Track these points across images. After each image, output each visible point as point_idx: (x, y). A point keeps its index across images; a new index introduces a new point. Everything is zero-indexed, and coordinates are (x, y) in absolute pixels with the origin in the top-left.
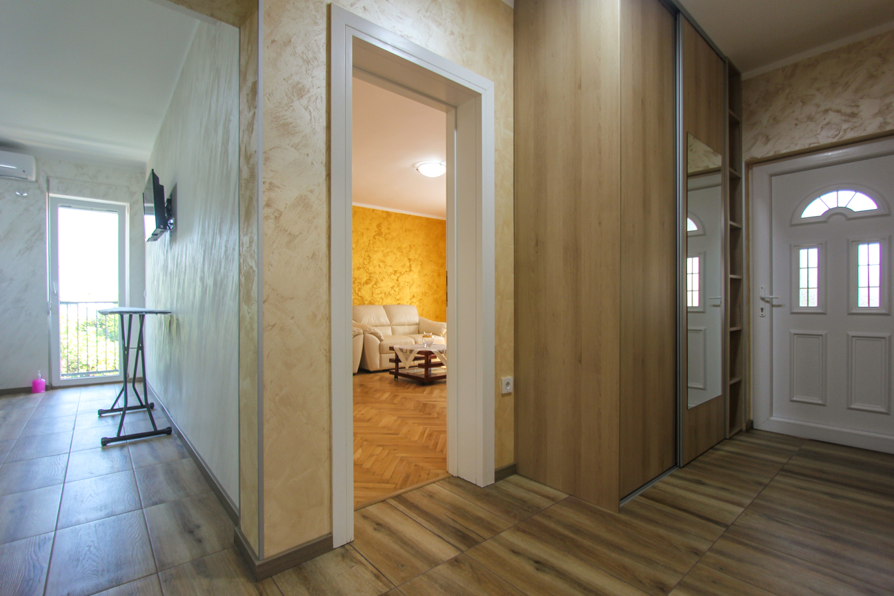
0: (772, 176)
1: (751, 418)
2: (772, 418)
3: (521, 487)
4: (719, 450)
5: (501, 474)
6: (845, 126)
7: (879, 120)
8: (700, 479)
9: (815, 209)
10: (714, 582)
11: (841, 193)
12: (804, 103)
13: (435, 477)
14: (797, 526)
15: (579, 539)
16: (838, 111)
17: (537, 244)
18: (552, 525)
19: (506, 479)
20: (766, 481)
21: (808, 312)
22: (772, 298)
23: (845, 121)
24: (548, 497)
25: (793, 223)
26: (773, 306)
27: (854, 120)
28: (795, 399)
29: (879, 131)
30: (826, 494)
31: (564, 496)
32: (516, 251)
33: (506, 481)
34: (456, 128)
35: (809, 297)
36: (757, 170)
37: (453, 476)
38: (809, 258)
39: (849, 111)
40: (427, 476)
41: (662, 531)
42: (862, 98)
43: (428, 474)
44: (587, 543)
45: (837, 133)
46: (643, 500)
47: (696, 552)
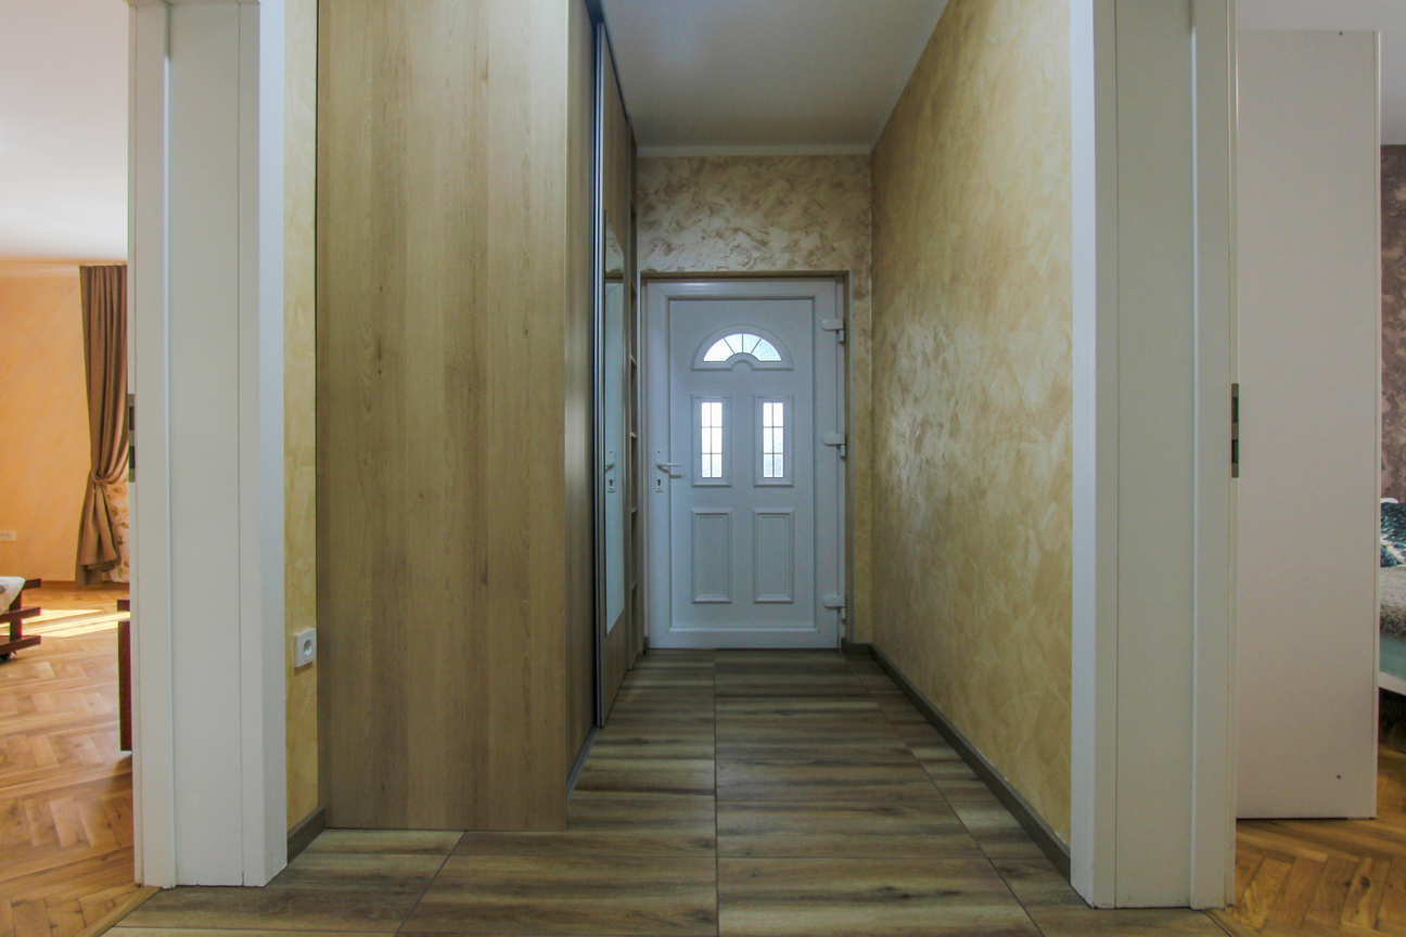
0: (670, 299)
1: (646, 635)
2: (672, 630)
3: (355, 851)
4: (628, 688)
5: (299, 840)
6: (755, 254)
7: (787, 257)
8: (634, 736)
9: (719, 352)
10: (754, 876)
11: (747, 337)
12: (712, 213)
13: (108, 910)
14: (780, 762)
15: (534, 901)
16: (749, 234)
17: (379, 354)
18: (471, 899)
19: (310, 846)
20: (710, 715)
21: (711, 486)
22: (670, 466)
23: (756, 248)
24: (426, 851)
25: (695, 367)
26: (671, 477)
27: (765, 249)
28: (698, 599)
29: (787, 269)
30: (777, 712)
31: (457, 836)
32: (320, 365)
33: (314, 851)
34: (169, 52)
35: (712, 465)
36: (652, 287)
37: (161, 889)
38: (712, 414)
39: (759, 236)
40: (78, 917)
41: (645, 833)
42: (772, 225)
43: (80, 911)
44: (553, 902)
45: (747, 260)
46: (584, 795)
47: (706, 844)
